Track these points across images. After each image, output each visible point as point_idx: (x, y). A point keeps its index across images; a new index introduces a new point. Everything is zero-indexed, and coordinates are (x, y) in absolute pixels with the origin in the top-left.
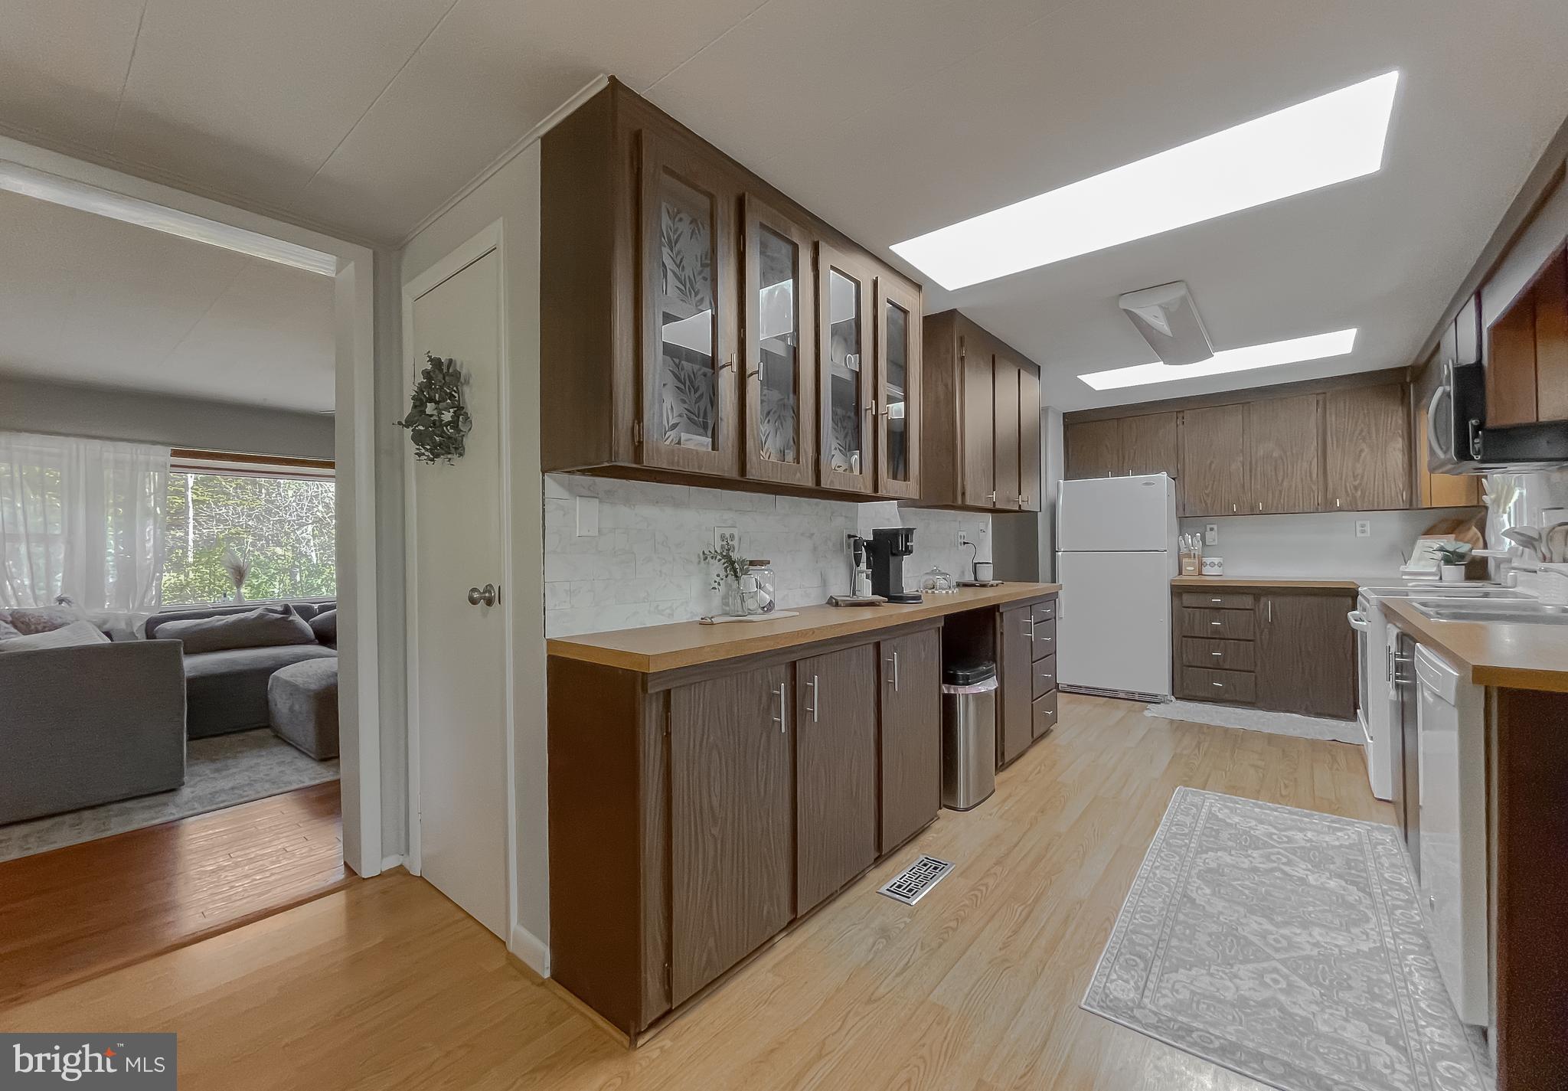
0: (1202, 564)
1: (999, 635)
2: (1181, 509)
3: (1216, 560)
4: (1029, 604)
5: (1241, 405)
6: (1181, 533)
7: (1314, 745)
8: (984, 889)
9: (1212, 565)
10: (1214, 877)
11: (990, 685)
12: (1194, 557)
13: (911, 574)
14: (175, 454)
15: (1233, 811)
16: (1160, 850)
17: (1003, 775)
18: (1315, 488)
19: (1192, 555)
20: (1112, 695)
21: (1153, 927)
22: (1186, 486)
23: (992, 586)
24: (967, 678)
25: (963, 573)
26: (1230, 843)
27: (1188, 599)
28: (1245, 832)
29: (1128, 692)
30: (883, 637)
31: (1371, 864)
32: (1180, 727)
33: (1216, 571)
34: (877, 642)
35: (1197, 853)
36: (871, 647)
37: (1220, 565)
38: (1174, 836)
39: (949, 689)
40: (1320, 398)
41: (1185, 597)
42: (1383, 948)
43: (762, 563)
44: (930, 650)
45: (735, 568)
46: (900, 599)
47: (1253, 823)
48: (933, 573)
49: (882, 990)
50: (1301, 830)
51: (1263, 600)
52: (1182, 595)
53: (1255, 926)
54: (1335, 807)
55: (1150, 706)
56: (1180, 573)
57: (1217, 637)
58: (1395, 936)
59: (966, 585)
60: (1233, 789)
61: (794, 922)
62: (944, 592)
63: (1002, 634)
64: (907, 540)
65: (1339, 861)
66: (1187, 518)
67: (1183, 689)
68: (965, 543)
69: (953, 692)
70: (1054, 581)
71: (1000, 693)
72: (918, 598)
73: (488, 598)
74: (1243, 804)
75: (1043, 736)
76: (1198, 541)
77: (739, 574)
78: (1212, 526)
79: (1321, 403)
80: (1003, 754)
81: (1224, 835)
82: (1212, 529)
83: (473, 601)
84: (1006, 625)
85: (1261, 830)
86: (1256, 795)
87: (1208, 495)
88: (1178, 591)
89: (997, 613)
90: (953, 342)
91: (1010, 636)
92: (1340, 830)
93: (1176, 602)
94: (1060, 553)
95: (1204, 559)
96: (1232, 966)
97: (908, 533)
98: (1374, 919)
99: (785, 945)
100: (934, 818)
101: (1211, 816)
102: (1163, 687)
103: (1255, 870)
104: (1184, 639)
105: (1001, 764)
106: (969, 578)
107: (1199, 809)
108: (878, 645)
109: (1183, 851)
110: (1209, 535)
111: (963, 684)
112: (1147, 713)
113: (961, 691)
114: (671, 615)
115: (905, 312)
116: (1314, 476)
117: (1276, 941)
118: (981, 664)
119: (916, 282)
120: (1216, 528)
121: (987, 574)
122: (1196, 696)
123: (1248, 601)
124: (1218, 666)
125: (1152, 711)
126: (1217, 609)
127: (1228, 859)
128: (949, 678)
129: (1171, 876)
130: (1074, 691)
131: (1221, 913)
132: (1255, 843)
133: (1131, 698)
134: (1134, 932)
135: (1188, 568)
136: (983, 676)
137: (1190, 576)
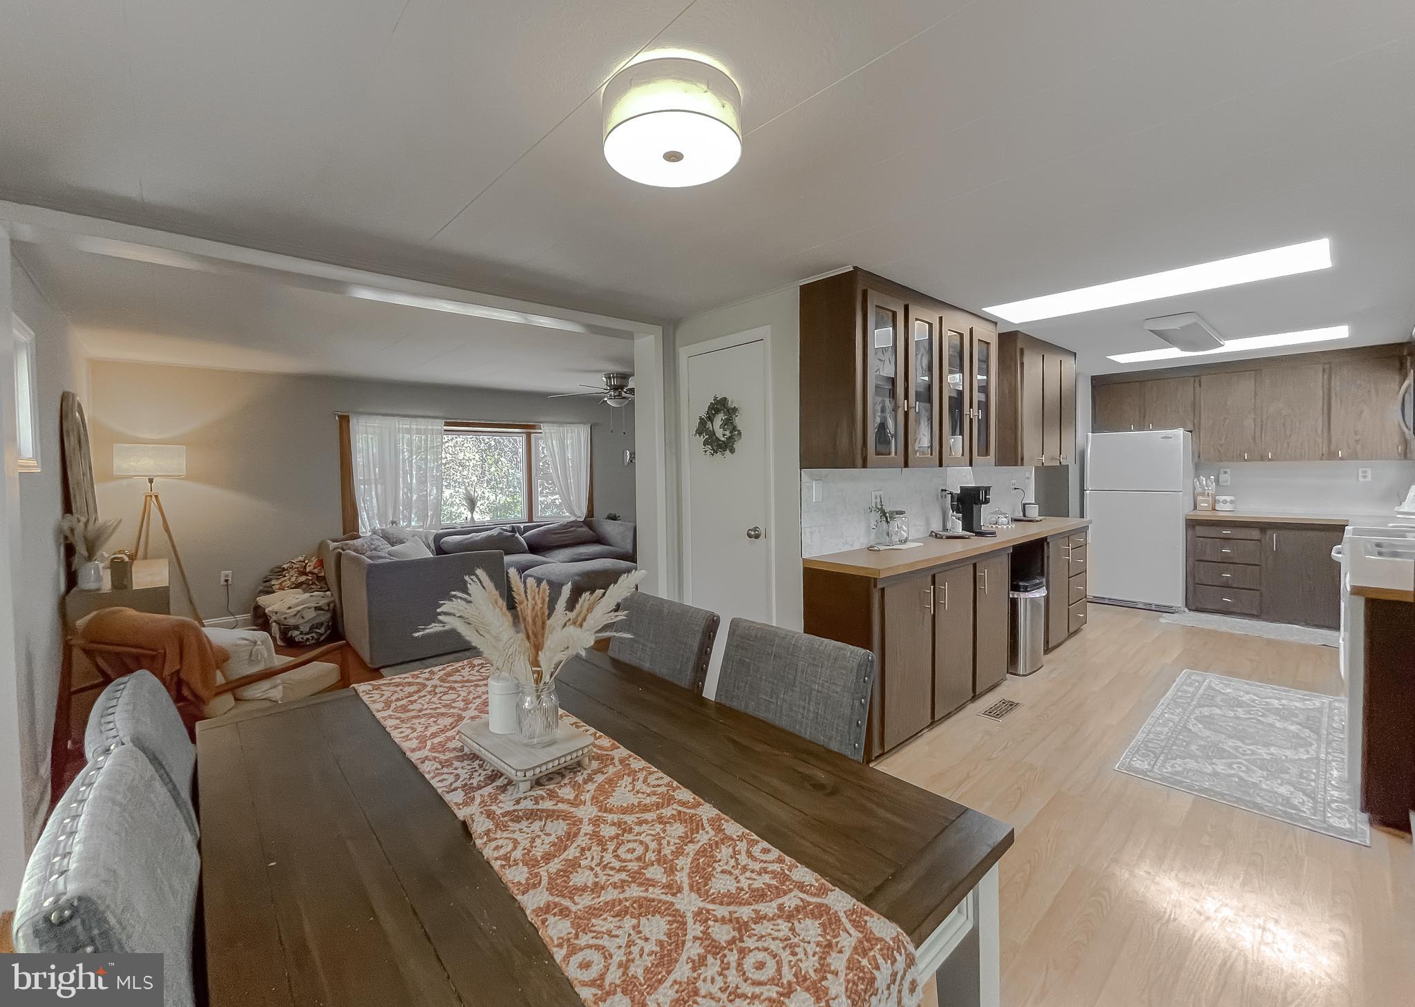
0: (1215, 501)
1: (1046, 558)
2: (1197, 456)
3: (1228, 498)
4: (1068, 535)
5: (1254, 372)
6: (1197, 476)
7: (1305, 648)
8: (1046, 717)
9: (1225, 502)
10: (1207, 721)
11: (1040, 593)
12: (1208, 495)
13: (986, 515)
14: (447, 424)
15: (1226, 685)
16: (1169, 704)
17: (1049, 656)
18: (1320, 441)
19: (1206, 494)
20: (1131, 606)
21: (1162, 741)
22: (1201, 437)
23: (1037, 521)
24: (1026, 587)
25: (1014, 511)
26: (1221, 703)
27: (1200, 530)
28: (1234, 698)
29: (1146, 604)
30: (978, 560)
31: (1325, 719)
32: (1191, 631)
33: (1228, 507)
34: (974, 564)
35: (1196, 707)
36: (972, 565)
37: (1232, 502)
38: (1181, 697)
39: (1013, 594)
40: (1327, 366)
41: (1197, 528)
42: (1318, 758)
43: (902, 513)
44: (1003, 568)
45: (886, 516)
46: (981, 534)
47: (1242, 693)
48: (995, 513)
49: (994, 755)
50: (1278, 699)
51: (1269, 532)
52: (1195, 527)
53: (1230, 744)
54: (1311, 687)
55: (1165, 614)
56: (1195, 508)
57: (1226, 562)
58: (1327, 753)
59: (1016, 520)
60: (1231, 673)
61: (933, 723)
62: (1005, 527)
63: (1048, 557)
64: (986, 495)
65: (1301, 717)
66: (1201, 463)
67: (1195, 602)
68: (1015, 489)
69: (1016, 597)
70: (1082, 516)
71: (1047, 599)
72: (993, 534)
73: (754, 535)
74: (1236, 682)
75: (1076, 632)
76: (1212, 483)
77: (889, 520)
78: (1225, 470)
79: (1327, 371)
80: (1048, 642)
81: (1218, 699)
82: (1225, 473)
83: (750, 536)
84: (1051, 551)
85: (1246, 698)
86: (1249, 678)
87: (1221, 445)
88: (1192, 524)
89: (1045, 543)
90: (1016, 352)
91: (1055, 559)
92: (1307, 700)
93: (1190, 533)
94: (1088, 492)
95: (1217, 497)
96: (1212, 759)
97: (987, 490)
98: (1316, 745)
99: (928, 736)
100: (1004, 679)
101: (1210, 687)
102: (1178, 601)
103: (1237, 718)
104: (1197, 563)
105: (1048, 650)
106: (1020, 515)
107: (1201, 684)
108: (975, 566)
109: (1186, 706)
110: (1223, 477)
111: (1023, 592)
112: (1162, 620)
113: (1022, 596)
114: (852, 545)
115: (988, 344)
116: (1320, 431)
117: (1245, 751)
118: (1035, 578)
119: (994, 322)
120: (1228, 470)
121: (1033, 512)
122: (1207, 609)
123: (1255, 534)
124: (1226, 586)
125: (1165, 619)
126: (1227, 539)
127: (1218, 711)
128: (1015, 588)
129: (1176, 719)
130: (1099, 601)
131: (1209, 737)
132: (1240, 704)
133: (1148, 608)
134: (1148, 741)
135: (1202, 505)
136: (1037, 586)
137: (1204, 513)
